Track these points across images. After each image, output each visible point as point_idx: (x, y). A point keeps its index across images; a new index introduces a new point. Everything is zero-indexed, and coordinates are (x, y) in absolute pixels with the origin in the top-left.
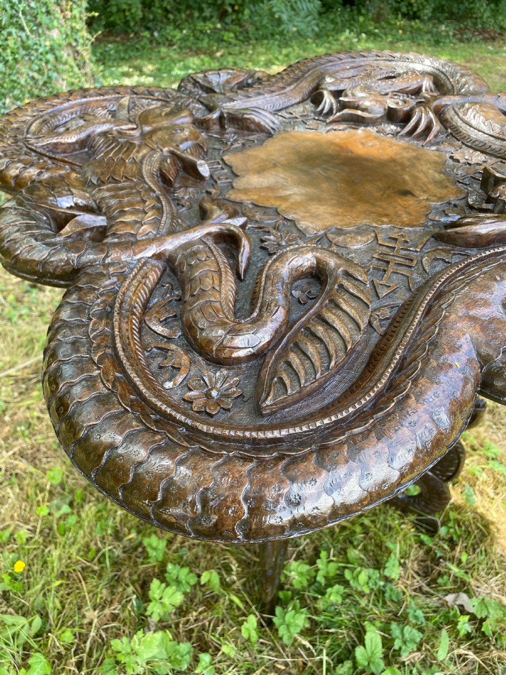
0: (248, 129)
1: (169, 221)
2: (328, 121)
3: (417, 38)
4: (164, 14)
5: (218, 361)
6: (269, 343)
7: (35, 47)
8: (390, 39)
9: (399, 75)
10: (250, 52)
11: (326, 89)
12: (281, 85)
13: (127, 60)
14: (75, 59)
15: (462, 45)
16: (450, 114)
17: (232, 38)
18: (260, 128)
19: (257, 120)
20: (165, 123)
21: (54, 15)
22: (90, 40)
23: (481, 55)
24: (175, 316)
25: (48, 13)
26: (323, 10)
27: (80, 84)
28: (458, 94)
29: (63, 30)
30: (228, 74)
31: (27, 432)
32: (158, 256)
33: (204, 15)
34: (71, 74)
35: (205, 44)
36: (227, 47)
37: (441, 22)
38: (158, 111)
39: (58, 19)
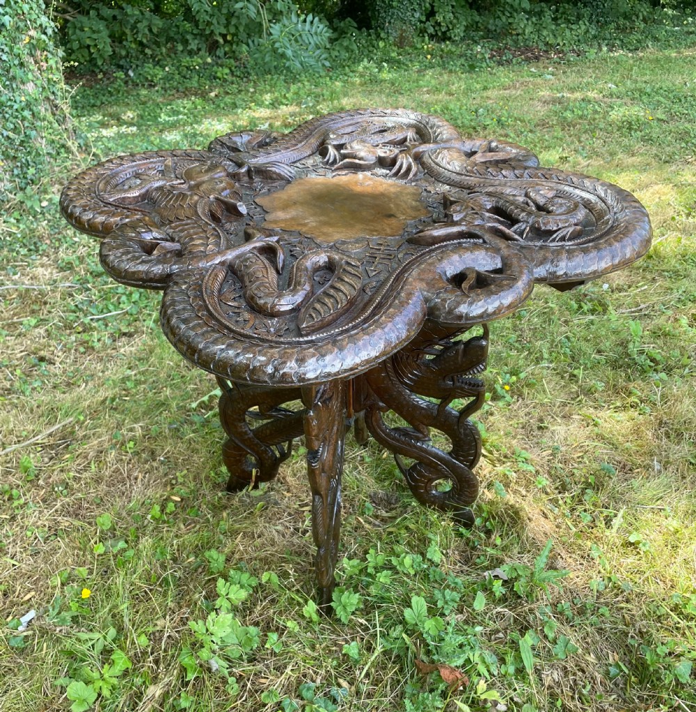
0: (271, 178)
1: (225, 242)
2: (333, 168)
3: (448, 63)
4: (140, 49)
5: (273, 315)
6: (302, 302)
7: (9, 103)
8: (417, 67)
9: (389, 128)
10: (252, 90)
11: (330, 144)
12: (293, 142)
13: (99, 107)
14: (54, 114)
15: (501, 68)
16: (426, 159)
17: (226, 74)
18: (280, 177)
19: (277, 171)
20: (206, 178)
21: (28, 66)
22: (70, 92)
23: (521, 80)
24: (240, 296)
25: (22, 65)
26: (335, 36)
27: (62, 142)
28: (434, 142)
29: (39, 83)
30: (249, 135)
31: (65, 492)
32: (222, 263)
33: (189, 48)
34: (51, 131)
35: (194, 83)
36: (222, 85)
37: (476, 42)
38: (198, 169)
39: (32, 71)
